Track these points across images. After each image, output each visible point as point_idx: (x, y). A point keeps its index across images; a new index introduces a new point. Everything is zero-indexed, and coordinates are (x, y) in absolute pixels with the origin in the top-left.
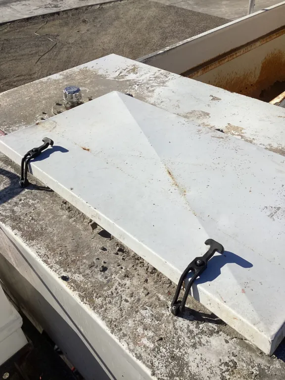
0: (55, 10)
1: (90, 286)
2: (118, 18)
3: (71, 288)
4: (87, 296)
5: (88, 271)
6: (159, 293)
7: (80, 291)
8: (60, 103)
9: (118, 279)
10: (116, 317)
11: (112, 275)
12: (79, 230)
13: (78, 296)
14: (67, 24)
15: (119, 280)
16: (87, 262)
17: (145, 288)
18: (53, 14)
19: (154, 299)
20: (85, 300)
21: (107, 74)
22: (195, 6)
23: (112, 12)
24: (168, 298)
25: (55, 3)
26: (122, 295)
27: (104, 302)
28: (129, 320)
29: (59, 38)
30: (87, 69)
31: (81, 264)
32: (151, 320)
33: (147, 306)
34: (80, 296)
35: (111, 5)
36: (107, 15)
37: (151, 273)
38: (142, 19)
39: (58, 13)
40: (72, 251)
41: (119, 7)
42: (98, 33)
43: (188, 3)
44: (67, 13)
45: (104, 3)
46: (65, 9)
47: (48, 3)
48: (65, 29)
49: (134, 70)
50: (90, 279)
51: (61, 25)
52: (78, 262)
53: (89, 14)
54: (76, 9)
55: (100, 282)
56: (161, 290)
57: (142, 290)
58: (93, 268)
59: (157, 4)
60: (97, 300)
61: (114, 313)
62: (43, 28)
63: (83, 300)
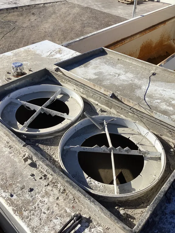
0: (14, 6)
1: (20, 203)
2: (54, 13)
3: (7, 204)
4: (19, 210)
5: (20, 192)
6: (66, 207)
7: (14, 206)
8: (10, 72)
9: (39, 197)
10: (37, 225)
11: (36, 194)
12: (16, 162)
13: (12, 210)
14: (22, 15)
15: (41, 199)
16: (20, 185)
17: (57, 204)
18: (13, 8)
19: (63, 211)
20: (16, 212)
21: (42, 53)
22: (103, 8)
23: (51, 9)
24: (72, 210)
25: (15, 1)
26: (42, 209)
27: (29, 214)
28: (45, 227)
29: (17, 23)
30: (30, 49)
31: (15, 186)
32: (60, 227)
33: (58, 216)
34: (13, 210)
35: (50, 4)
36: (48, 10)
37: (62, 193)
38: (70, 14)
39: (17, 8)
40: (10, 177)
41: (55, 6)
42: (42, 22)
43: (98, 6)
44: (22, 8)
45: (46, 3)
46: (21, 5)
47: (10, 1)
48: (21, 18)
49: (60, 52)
50: (21, 198)
51: (18, 16)
52: (14, 185)
53: (36, 10)
54: (29, 6)
55: (28, 199)
56: (68, 205)
57: (55, 205)
58: (23, 190)
59: (79, 6)
60: (25, 213)
61: (35, 222)
62: (6, 16)
63: (15, 212)
